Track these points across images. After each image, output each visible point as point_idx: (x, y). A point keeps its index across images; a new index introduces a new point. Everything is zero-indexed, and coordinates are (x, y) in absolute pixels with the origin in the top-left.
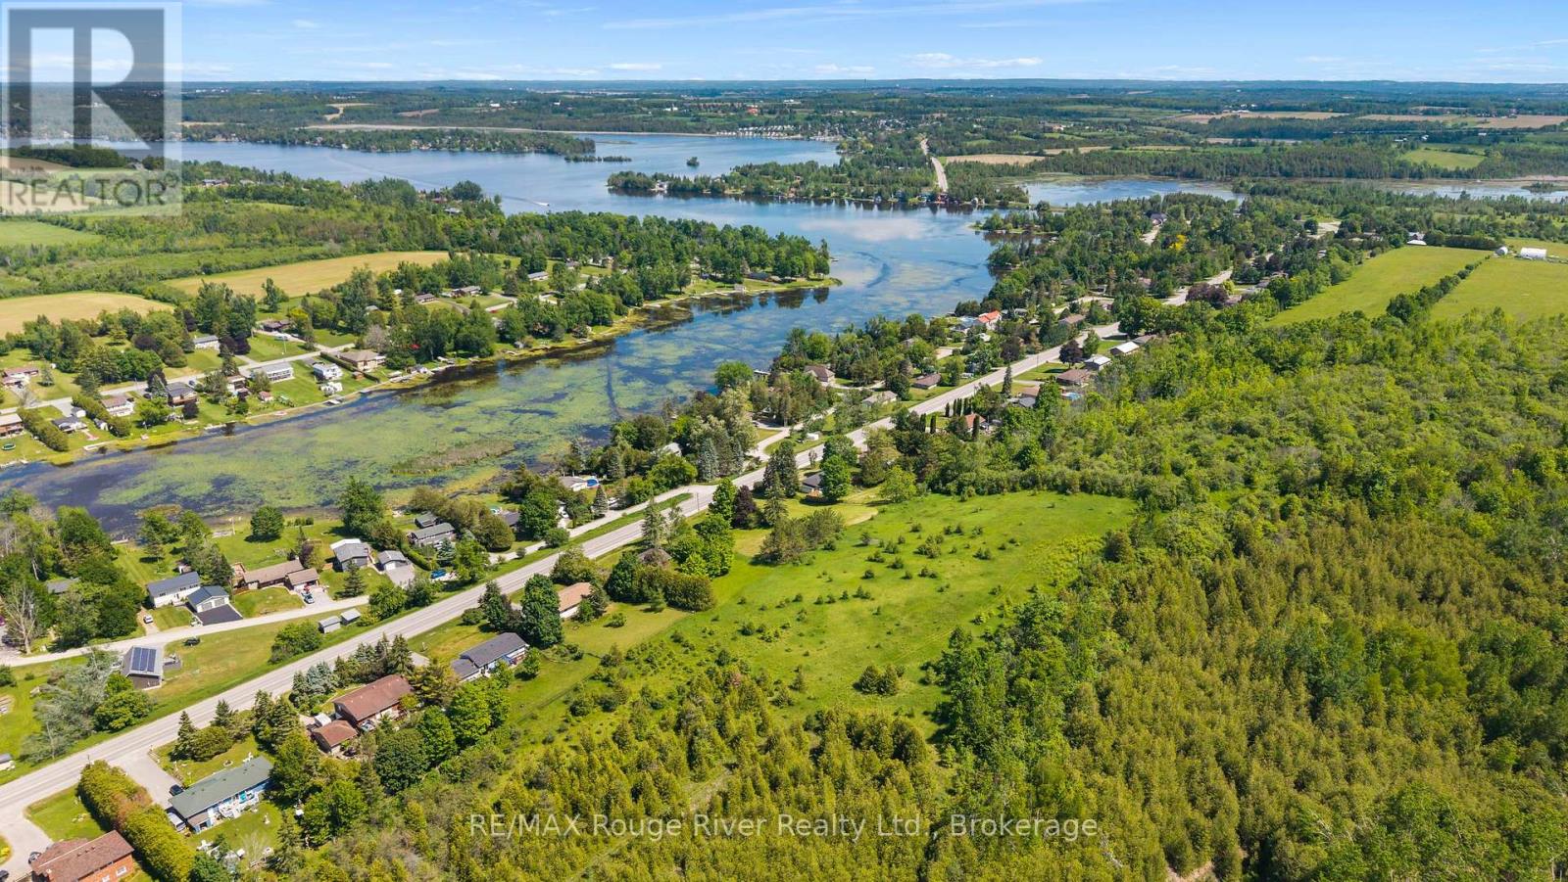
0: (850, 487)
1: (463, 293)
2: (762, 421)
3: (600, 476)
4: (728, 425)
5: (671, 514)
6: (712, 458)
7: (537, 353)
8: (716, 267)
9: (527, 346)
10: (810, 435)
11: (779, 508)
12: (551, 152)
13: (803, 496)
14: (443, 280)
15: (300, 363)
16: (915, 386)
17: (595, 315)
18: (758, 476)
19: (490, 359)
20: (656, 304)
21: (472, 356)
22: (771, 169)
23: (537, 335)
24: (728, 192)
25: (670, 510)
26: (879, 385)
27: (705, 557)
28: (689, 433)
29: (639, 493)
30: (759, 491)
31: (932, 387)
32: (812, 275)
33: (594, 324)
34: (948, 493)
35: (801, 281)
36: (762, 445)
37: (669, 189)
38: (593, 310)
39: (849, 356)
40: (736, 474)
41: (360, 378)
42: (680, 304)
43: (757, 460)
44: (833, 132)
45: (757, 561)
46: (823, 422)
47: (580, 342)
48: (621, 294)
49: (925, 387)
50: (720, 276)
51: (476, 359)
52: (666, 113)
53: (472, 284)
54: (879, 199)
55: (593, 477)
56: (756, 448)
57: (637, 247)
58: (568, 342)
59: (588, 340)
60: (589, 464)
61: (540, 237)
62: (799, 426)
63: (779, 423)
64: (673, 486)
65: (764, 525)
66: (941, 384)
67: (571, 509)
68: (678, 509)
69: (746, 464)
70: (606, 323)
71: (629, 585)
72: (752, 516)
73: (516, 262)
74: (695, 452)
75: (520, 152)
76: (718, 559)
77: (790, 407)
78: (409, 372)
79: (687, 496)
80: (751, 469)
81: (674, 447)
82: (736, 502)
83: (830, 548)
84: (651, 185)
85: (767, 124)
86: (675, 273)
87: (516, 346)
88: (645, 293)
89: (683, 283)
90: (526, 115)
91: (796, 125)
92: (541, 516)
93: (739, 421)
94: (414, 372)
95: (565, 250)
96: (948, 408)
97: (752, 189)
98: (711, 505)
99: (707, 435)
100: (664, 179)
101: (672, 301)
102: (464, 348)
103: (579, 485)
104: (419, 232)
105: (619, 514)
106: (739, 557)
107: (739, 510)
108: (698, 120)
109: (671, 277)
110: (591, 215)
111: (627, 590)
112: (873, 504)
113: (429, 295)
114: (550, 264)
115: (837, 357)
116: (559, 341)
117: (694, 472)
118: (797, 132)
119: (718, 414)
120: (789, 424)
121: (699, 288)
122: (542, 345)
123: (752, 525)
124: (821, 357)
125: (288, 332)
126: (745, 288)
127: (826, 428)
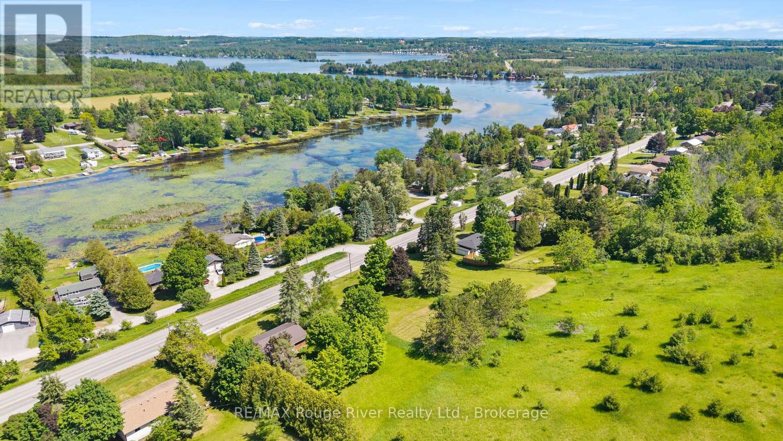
0: (512, 250)
1: (212, 112)
2: (411, 192)
3: (268, 233)
4: (384, 192)
5: (315, 279)
6: (367, 220)
7: (250, 146)
8: (379, 101)
9: (244, 141)
10: (455, 202)
11: (440, 275)
12: (292, 58)
13: (460, 258)
14: (199, 104)
15: (77, 149)
16: (534, 168)
17: (295, 123)
18: (412, 237)
19: (215, 149)
20: (339, 121)
21: (202, 147)
22: (412, 63)
23: (254, 135)
24: (387, 73)
25: (313, 274)
26: (503, 167)
27: (345, 352)
28: (349, 197)
29: (294, 251)
30: (414, 252)
31: (547, 169)
32: (441, 107)
33: (293, 130)
34: (634, 260)
35: (434, 110)
36: (414, 209)
37: (354, 72)
38: (293, 120)
39: (478, 146)
40: (391, 234)
41: (116, 159)
42: (355, 121)
43: (410, 222)
44: (445, 52)
45: (418, 350)
46: (464, 192)
47: (282, 140)
48: (316, 113)
49: (542, 168)
50: (381, 106)
51: (206, 148)
52: (355, 44)
53: (219, 106)
54: (476, 76)
55: (262, 235)
56: (408, 211)
57: (329, 88)
58: (274, 140)
59: (288, 139)
60: (259, 223)
61: (270, 84)
62: (444, 196)
63: (426, 193)
64: (330, 245)
65: (421, 292)
66: (553, 166)
67: (227, 266)
68: (324, 274)
69: (399, 225)
70: (302, 129)
71: (236, 388)
72: (408, 282)
73: (251, 96)
74: (352, 213)
75: (276, 58)
76: (363, 353)
77: (435, 179)
78: (153, 155)
79: (341, 255)
80: (404, 230)
81: (336, 210)
82: (390, 266)
83: (516, 336)
84: (344, 69)
85: (409, 47)
86: (352, 101)
87: (236, 141)
88: (332, 114)
89: (357, 109)
90: (282, 44)
91: (425, 48)
92: (183, 274)
93: (394, 187)
94: (157, 156)
95: (283, 90)
96: (572, 182)
97: (401, 70)
98: (363, 267)
99: (364, 198)
100: (351, 66)
101: (349, 119)
102: (198, 142)
103: (243, 243)
104: (196, 80)
105: (271, 272)
106: (393, 342)
107: (393, 274)
108: (373, 46)
109: (349, 103)
110: (304, 74)
111: (233, 395)
112: (544, 271)
113: (188, 111)
114: (272, 98)
115: (467, 147)
116: (268, 139)
117: (351, 232)
118: (425, 52)
119: (375, 182)
120: (435, 194)
121: (367, 112)
122: (253, 141)
123: (408, 292)
124: (455, 148)
125: (80, 130)
126: (396, 114)
127: (467, 197)
